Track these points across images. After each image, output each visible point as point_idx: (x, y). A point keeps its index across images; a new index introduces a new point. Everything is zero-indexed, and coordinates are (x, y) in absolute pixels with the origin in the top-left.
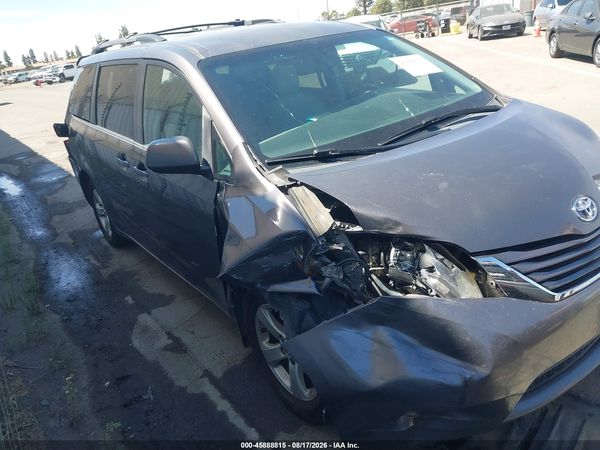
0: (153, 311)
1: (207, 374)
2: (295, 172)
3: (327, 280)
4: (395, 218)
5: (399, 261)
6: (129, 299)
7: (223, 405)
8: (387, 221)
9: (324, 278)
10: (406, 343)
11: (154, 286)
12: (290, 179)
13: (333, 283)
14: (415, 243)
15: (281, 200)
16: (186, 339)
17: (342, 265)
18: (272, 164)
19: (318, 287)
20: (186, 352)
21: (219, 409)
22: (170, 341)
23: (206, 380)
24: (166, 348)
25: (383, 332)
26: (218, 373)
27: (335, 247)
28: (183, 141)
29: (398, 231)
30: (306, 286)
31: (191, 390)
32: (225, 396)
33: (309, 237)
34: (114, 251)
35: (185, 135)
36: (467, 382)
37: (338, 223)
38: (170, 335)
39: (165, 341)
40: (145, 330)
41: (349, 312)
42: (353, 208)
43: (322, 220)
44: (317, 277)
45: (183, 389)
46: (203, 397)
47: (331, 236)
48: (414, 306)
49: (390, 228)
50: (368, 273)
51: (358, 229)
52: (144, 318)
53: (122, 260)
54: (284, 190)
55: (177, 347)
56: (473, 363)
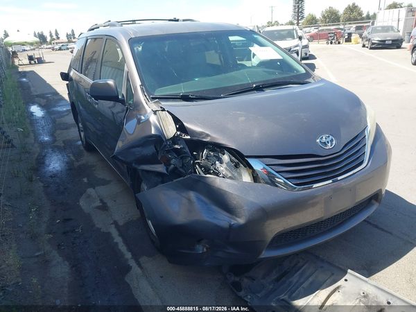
0: (96, 188)
1: (115, 223)
2: (164, 104)
3: (172, 166)
4: (207, 132)
5: (207, 158)
6: (85, 180)
7: (118, 239)
8: (201, 134)
9: (170, 164)
10: (202, 201)
11: (101, 174)
12: (161, 108)
13: (176, 168)
14: (218, 148)
15: (153, 119)
16: (110, 204)
17: (182, 158)
18: (153, 98)
19: (167, 169)
20: (107, 210)
21: (115, 241)
22: (101, 204)
23: (113, 226)
24: (98, 208)
25: (192, 195)
26: (121, 223)
27: (176, 146)
28: (111, 82)
29: (208, 139)
30: (160, 168)
31: (104, 230)
32: (121, 235)
33: (163, 140)
34: (86, 153)
35: (111, 78)
36: (231, 226)
37: (178, 133)
38: (101, 201)
39: (98, 203)
40: (89, 196)
41: (175, 181)
42: (185, 124)
43: (171, 130)
44: (167, 164)
45: (99, 229)
46: (109, 234)
47: (175, 139)
48: (210, 180)
49: (203, 138)
50: (194, 164)
51: (189, 137)
52: (90, 191)
53: (89, 158)
54: (155, 112)
55: (104, 207)
56: (236, 216)
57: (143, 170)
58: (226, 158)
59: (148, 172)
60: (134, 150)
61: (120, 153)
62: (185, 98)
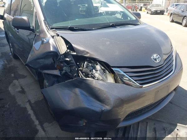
0: (19, 80)
1: (29, 101)
2: (58, 32)
3: (64, 71)
4: (87, 51)
5: (87, 67)
6: (13, 75)
7: (31, 112)
8: (83, 52)
9: (63, 70)
10: (84, 94)
11: (22, 72)
12: (57, 34)
13: (66, 73)
14: (94, 61)
15: (51, 41)
16: (26, 90)
17: (70, 66)
18: (52, 28)
19: (61, 73)
20: (25, 93)
21: (29, 113)
22: (21, 90)
23: (28, 103)
24: (20, 92)
25: (77, 90)
26: (33, 102)
27: (67, 59)
28: (25, 18)
29: (88, 55)
30: (56, 72)
31: (22, 106)
32: (33, 109)
33: (58, 54)
34: (13, 60)
36: (102, 111)
37: (68, 50)
38: (22, 88)
39: (19, 89)
40: (14, 85)
41: (66, 81)
42: (73, 45)
43: (63, 49)
44: (61, 70)
45: (19, 105)
46: (25, 108)
47: (66, 55)
48: (88, 82)
49: (85, 54)
50: (78, 70)
51: (75, 53)
52: (15, 82)
53: (15, 63)
54: (53, 37)
55: (23, 92)
56: (106, 105)
57: (45, 74)
58: (98, 67)
59: (48, 74)
60: (39, 61)
61: (30, 62)
62: (72, 29)
